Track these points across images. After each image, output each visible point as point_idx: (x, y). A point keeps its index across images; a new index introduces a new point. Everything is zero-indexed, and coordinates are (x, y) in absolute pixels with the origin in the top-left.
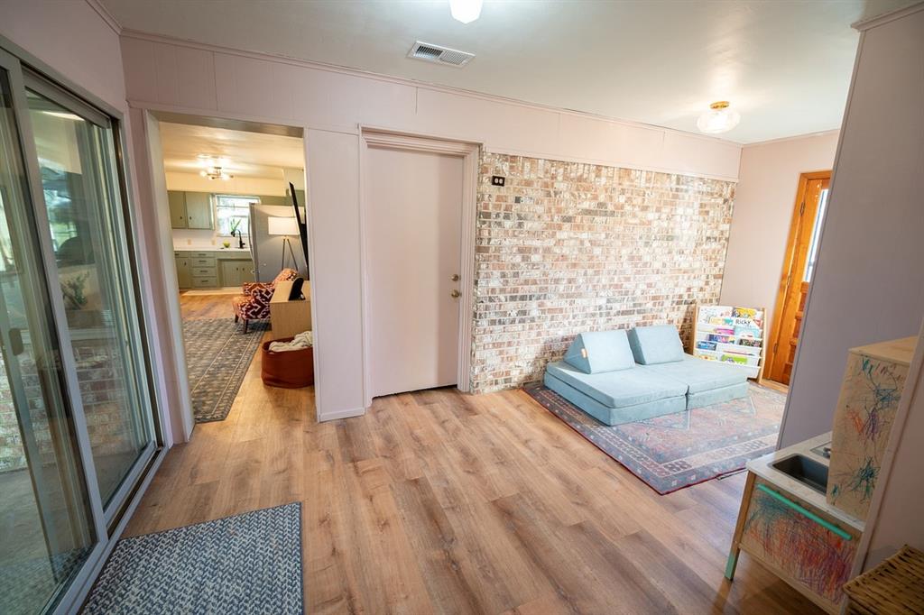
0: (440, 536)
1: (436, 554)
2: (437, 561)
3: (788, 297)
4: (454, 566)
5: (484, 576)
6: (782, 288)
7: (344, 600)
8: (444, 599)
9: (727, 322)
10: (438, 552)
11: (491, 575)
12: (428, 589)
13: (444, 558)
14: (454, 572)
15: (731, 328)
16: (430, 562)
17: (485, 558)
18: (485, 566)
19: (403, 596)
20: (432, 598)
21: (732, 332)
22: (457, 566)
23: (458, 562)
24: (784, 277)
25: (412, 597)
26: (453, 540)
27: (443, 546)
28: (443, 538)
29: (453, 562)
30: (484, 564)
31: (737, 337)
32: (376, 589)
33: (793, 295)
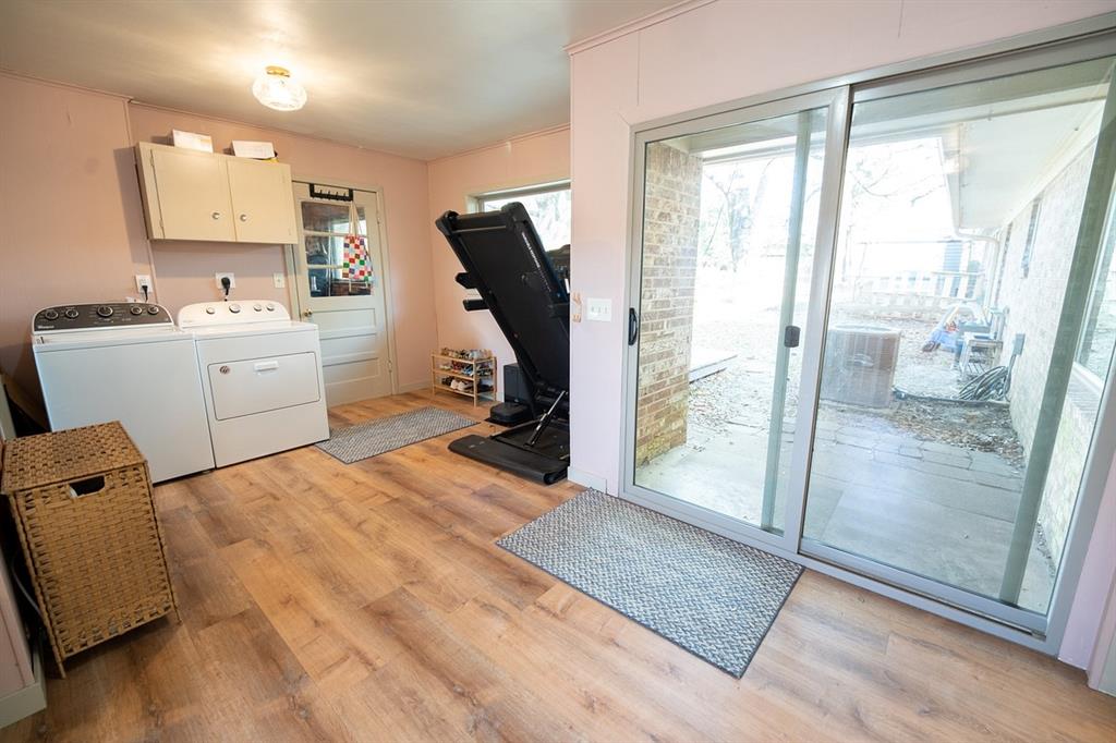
0: (497, 725)
1: (490, 696)
2: (484, 686)
4: (459, 690)
5: (415, 693)
7: (558, 612)
8: (459, 650)
10: (489, 699)
11: (406, 699)
12: (480, 652)
13: (477, 695)
14: (457, 683)
16: (493, 682)
17: (417, 720)
18: (415, 707)
19: (505, 636)
20: (473, 647)
22: (455, 691)
23: (456, 698)
25: (495, 640)
26: (475, 727)
27: (486, 710)
28: (491, 724)
29: (462, 694)
30: (418, 711)
32: (536, 630)
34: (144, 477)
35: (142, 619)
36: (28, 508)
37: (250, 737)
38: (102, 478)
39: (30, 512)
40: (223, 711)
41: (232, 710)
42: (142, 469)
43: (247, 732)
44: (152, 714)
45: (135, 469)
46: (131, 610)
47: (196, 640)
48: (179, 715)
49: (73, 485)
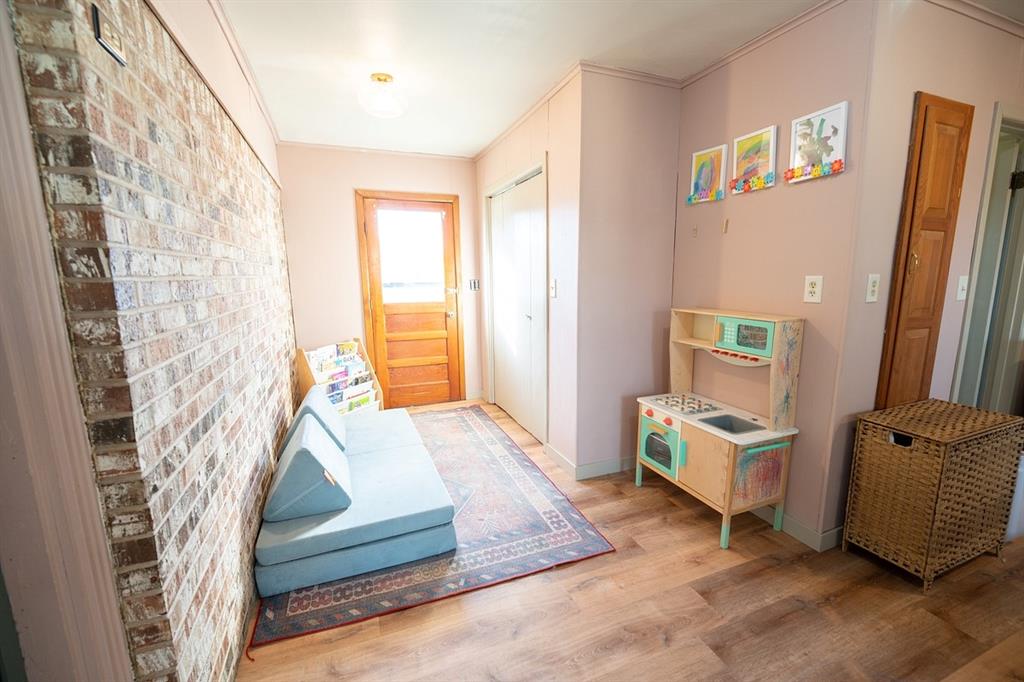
3: (374, 322)
6: (365, 313)
9: (337, 363)
15: (343, 369)
21: (346, 373)
24: (364, 302)
31: (351, 378)
33: (378, 318)
34: (942, 455)
35: (897, 561)
36: (864, 434)
37: (822, 660)
38: (912, 439)
39: (864, 436)
40: (842, 638)
41: (844, 645)
42: (943, 448)
43: (826, 658)
44: (828, 599)
45: (937, 445)
46: (892, 547)
47: (909, 609)
48: (832, 615)
49: (895, 434)
